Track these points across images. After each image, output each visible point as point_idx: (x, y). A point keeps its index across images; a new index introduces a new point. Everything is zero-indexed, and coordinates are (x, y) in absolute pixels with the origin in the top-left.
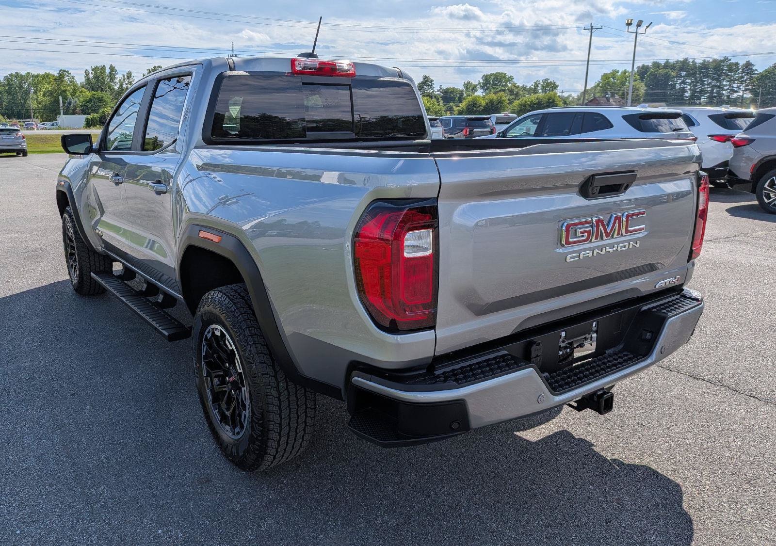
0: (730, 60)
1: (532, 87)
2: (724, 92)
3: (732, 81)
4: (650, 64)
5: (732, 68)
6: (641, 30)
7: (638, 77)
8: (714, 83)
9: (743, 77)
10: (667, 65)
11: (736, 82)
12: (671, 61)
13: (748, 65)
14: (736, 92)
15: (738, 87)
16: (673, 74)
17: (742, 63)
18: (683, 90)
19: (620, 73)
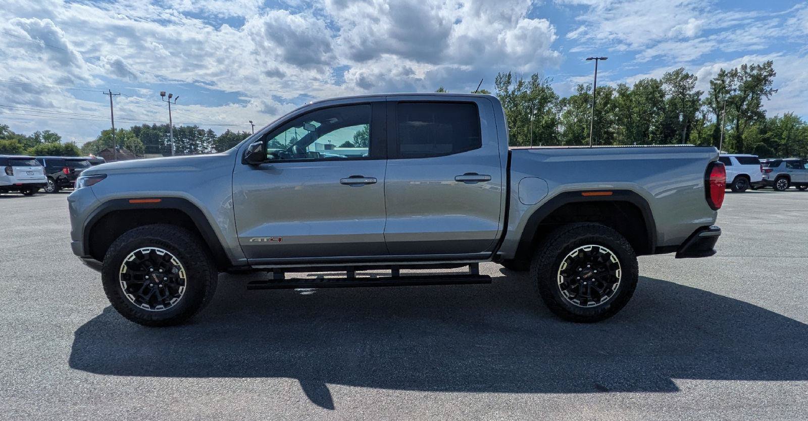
0: (198, 127)
1: (32, 136)
2: (199, 148)
3: (203, 142)
4: (141, 126)
5: (201, 133)
6: (172, 100)
7: (134, 135)
8: (191, 142)
9: (208, 139)
10: (155, 128)
11: (205, 142)
12: (158, 125)
13: (210, 132)
14: (207, 149)
15: (207, 146)
16: (161, 134)
17: (206, 130)
18: (170, 146)
19: (118, 131)
